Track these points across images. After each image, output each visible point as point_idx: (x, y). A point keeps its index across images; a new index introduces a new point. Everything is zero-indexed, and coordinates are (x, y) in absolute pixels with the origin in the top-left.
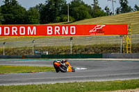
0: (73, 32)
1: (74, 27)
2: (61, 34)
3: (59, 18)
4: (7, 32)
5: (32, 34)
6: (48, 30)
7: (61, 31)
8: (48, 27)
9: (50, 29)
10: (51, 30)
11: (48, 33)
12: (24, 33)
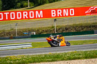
0: (72, 13)
1: (73, 10)
2: (63, 16)
3: (20, 4)
4: (19, 17)
5: (39, 16)
6: (52, 13)
7: (62, 14)
8: (52, 11)
9: (53, 12)
10: (55, 13)
11: (52, 16)
12: (33, 17)
